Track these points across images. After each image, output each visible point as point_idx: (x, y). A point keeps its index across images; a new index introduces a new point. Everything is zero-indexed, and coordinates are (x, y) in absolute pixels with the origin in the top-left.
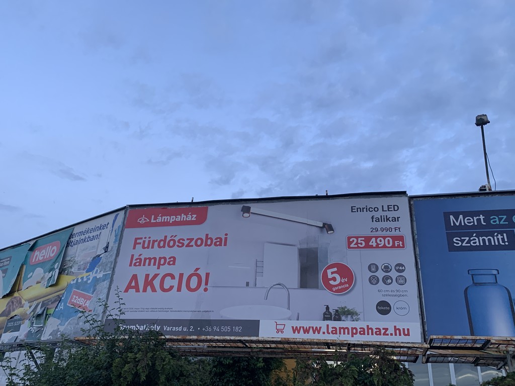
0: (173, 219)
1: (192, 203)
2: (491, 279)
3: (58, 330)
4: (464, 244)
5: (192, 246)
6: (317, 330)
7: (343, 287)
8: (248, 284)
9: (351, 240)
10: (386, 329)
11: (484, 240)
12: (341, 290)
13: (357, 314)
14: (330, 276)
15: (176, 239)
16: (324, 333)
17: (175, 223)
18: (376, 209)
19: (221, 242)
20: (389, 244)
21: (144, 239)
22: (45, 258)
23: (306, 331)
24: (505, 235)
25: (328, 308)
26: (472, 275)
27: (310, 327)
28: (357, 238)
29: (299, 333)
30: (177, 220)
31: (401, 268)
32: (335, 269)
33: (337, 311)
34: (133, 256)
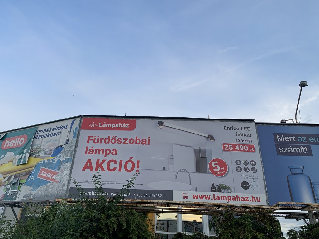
0: (113, 126)
1: (125, 117)
2: (300, 172)
3: (31, 194)
4: (285, 152)
5: (127, 143)
6: (207, 197)
7: (222, 172)
8: (164, 169)
9: (225, 146)
10: (247, 198)
11: (295, 150)
12: (221, 175)
13: (230, 189)
14: (214, 166)
15: (117, 138)
16: (212, 199)
17: (115, 129)
18: (238, 129)
19: (146, 142)
20: (246, 149)
21: (94, 137)
22: (15, 145)
23: (202, 198)
24: (306, 147)
25: (213, 185)
26: (291, 169)
27: (203, 196)
28: (228, 145)
29: (197, 199)
30: (116, 127)
31: (253, 163)
32: (217, 162)
33: (219, 186)
34: (87, 147)
